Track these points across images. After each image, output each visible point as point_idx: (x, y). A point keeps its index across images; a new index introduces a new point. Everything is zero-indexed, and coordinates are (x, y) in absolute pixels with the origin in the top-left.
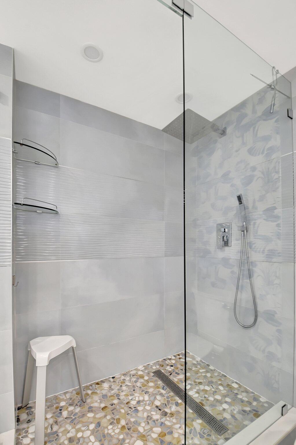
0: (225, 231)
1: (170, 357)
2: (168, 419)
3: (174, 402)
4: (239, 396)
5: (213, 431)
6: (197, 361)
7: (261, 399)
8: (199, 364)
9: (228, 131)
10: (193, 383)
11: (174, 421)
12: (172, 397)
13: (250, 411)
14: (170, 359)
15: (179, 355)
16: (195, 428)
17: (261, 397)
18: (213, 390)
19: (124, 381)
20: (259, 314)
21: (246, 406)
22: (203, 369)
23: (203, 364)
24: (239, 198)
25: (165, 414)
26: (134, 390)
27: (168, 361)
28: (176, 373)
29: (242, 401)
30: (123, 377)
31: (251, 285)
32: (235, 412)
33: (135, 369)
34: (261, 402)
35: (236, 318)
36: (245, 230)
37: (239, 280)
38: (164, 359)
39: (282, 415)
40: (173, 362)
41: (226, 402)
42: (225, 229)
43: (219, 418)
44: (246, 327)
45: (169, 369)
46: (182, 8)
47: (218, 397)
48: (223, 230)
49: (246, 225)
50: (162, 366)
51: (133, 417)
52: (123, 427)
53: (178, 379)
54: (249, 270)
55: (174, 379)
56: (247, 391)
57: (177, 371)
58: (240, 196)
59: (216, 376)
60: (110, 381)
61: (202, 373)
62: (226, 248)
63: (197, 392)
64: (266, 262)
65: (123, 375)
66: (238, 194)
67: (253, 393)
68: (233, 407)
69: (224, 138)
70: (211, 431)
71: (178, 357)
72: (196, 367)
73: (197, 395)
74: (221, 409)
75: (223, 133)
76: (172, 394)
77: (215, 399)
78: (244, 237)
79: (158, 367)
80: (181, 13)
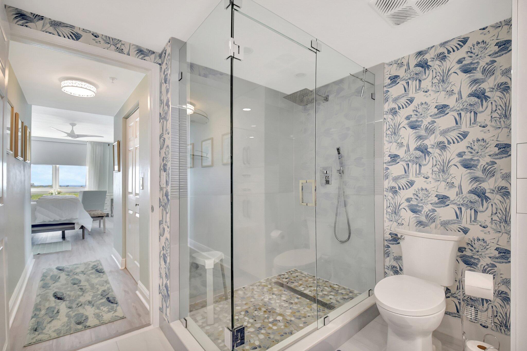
0: (327, 173)
1: (283, 274)
2: (294, 305)
3: (296, 297)
4: (340, 292)
5: (325, 309)
6: (305, 275)
7: (355, 292)
8: (307, 276)
9: (330, 98)
10: (305, 287)
11: (299, 306)
12: (293, 295)
13: (348, 298)
14: (284, 275)
15: (290, 272)
16: (313, 308)
17: (354, 291)
18: (321, 289)
19: (253, 289)
20: (351, 232)
21: (345, 296)
22: (311, 279)
23: (310, 276)
24: (338, 149)
25: (292, 303)
26: (264, 293)
27: (283, 276)
28: (291, 282)
29: (342, 294)
30: (251, 287)
31: (346, 212)
32: (338, 299)
33: (259, 282)
34: (355, 293)
35: (336, 236)
36: (341, 172)
37: (337, 208)
38: (280, 275)
39: (369, 296)
40: (287, 276)
41: (331, 295)
42: (327, 171)
43: (328, 302)
44: (342, 242)
45: (284, 280)
46: (316, 48)
47: (326, 293)
48: (325, 172)
49: (343, 169)
50: (279, 279)
51: (270, 306)
52: (265, 311)
53: (294, 285)
54: (345, 201)
55: (291, 285)
56: (344, 289)
57: (292, 281)
58: (339, 149)
59: (321, 282)
60: (242, 290)
61: (310, 281)
62: (328, 185)
63: (310, 291)
64: (357, 195)
65: (251, 286)
66: (338, 147)
67: (348, 289)
68: (336, 297)
69: (326, 103)
70: (324, 309)
71: (290, 273)
72: (305, 278)
73: (310, 293)
74: (329, 298)
75: (326, 99)
76: (292, 293)
77: (323, 294)
78: (341, 178)
79: (276, 280)
80: (315, 51)
